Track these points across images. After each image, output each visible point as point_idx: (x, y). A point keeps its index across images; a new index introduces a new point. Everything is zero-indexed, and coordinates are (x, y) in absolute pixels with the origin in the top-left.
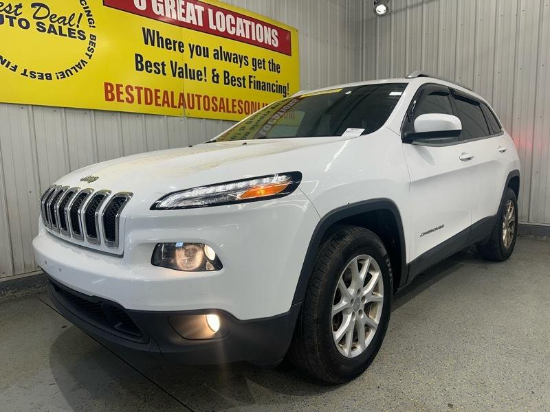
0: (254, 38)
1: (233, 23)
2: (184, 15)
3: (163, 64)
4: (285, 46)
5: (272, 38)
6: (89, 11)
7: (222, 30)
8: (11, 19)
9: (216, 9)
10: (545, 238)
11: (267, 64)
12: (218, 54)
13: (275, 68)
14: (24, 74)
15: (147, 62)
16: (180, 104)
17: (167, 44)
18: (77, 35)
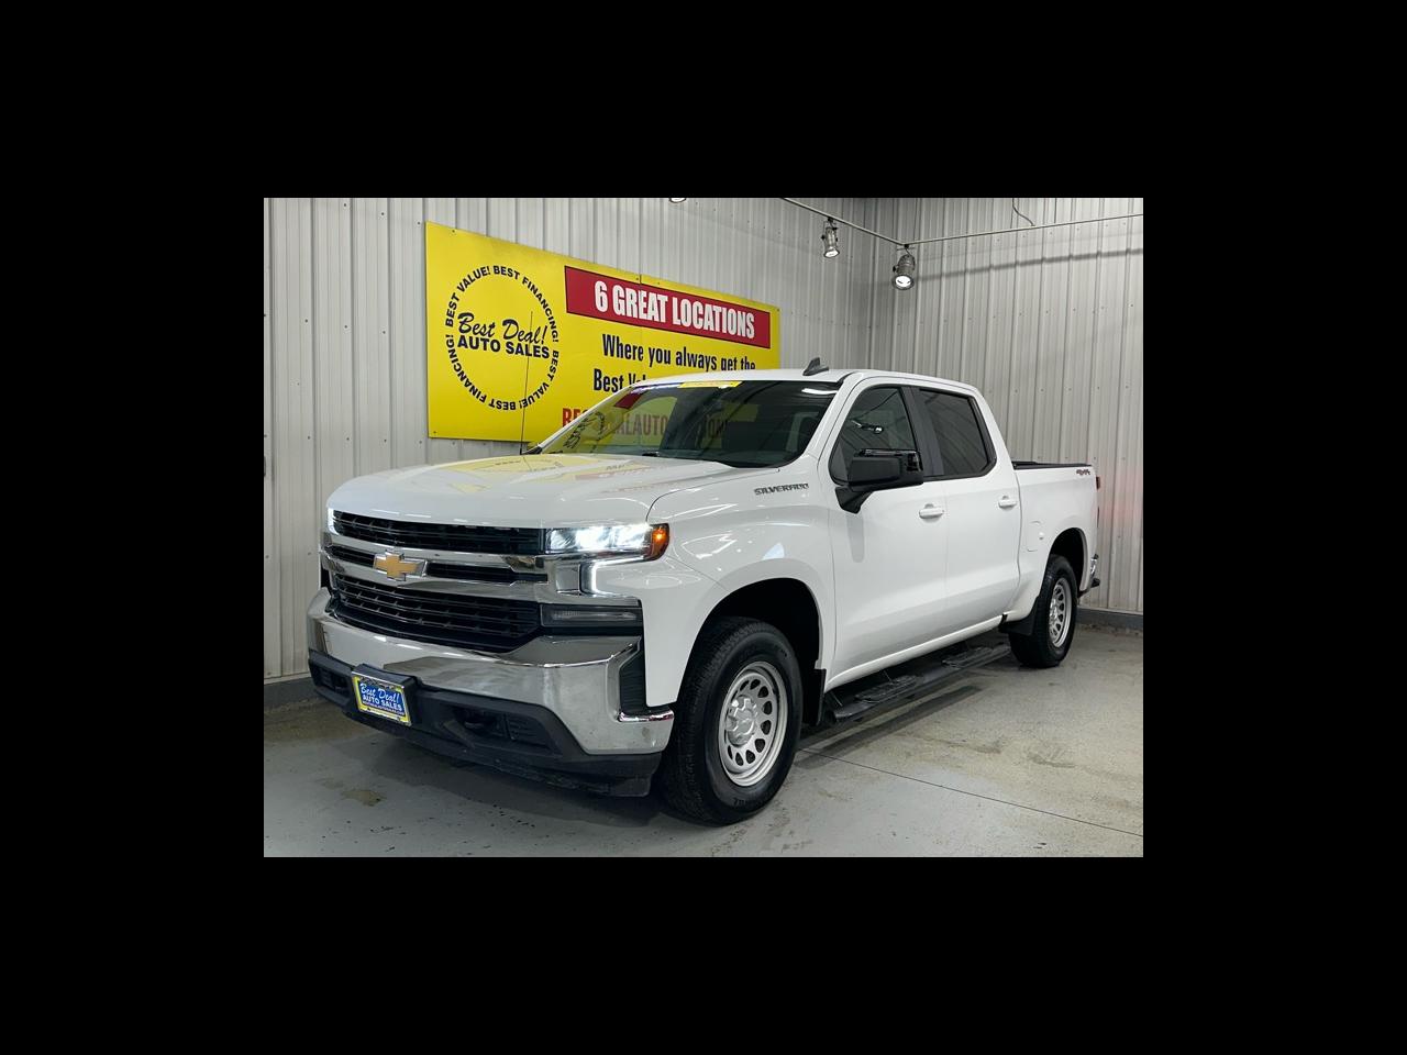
0: (724, 331)
1: (701, 313)
2: (646, 311)
3: (621, 379)
4: (762, 338)
5: (747, 327)
6: (554, 322)
7: (687, 324)
8: (485, 341)
9: (681, 296)
10: (1128, 631)
11: (739, 364)
12: (680, 358)
13: (747, 365)
14: (492, 405)
15: (606, 378)
16: (635, 429)
17: (627, 352)
18: (541, 353)
